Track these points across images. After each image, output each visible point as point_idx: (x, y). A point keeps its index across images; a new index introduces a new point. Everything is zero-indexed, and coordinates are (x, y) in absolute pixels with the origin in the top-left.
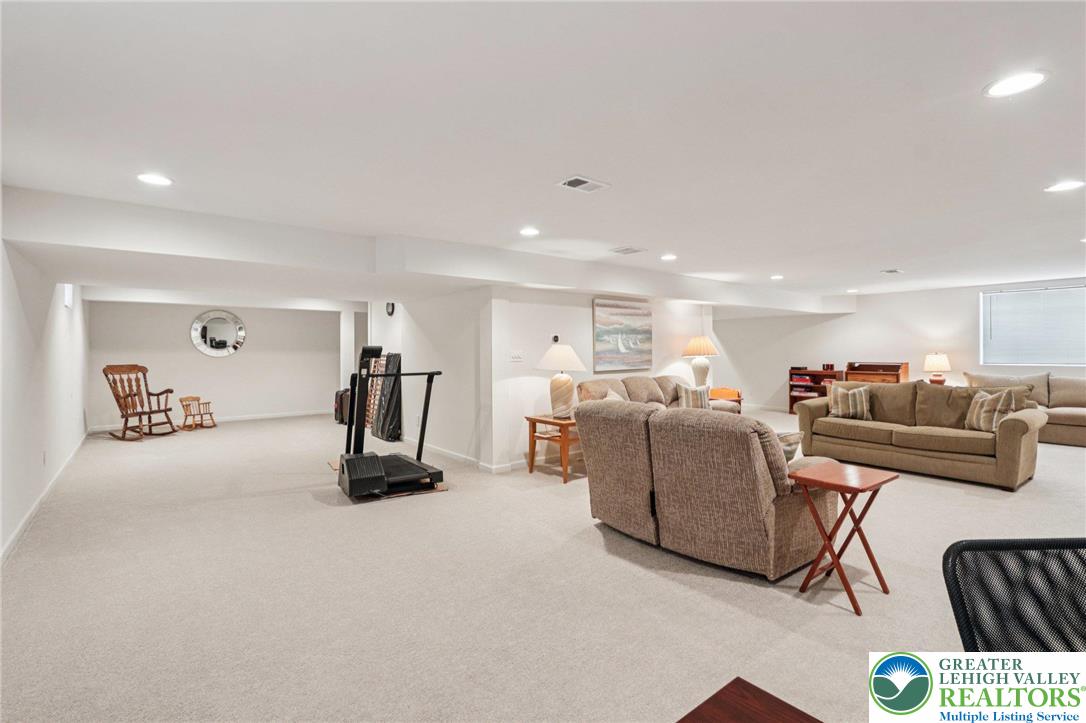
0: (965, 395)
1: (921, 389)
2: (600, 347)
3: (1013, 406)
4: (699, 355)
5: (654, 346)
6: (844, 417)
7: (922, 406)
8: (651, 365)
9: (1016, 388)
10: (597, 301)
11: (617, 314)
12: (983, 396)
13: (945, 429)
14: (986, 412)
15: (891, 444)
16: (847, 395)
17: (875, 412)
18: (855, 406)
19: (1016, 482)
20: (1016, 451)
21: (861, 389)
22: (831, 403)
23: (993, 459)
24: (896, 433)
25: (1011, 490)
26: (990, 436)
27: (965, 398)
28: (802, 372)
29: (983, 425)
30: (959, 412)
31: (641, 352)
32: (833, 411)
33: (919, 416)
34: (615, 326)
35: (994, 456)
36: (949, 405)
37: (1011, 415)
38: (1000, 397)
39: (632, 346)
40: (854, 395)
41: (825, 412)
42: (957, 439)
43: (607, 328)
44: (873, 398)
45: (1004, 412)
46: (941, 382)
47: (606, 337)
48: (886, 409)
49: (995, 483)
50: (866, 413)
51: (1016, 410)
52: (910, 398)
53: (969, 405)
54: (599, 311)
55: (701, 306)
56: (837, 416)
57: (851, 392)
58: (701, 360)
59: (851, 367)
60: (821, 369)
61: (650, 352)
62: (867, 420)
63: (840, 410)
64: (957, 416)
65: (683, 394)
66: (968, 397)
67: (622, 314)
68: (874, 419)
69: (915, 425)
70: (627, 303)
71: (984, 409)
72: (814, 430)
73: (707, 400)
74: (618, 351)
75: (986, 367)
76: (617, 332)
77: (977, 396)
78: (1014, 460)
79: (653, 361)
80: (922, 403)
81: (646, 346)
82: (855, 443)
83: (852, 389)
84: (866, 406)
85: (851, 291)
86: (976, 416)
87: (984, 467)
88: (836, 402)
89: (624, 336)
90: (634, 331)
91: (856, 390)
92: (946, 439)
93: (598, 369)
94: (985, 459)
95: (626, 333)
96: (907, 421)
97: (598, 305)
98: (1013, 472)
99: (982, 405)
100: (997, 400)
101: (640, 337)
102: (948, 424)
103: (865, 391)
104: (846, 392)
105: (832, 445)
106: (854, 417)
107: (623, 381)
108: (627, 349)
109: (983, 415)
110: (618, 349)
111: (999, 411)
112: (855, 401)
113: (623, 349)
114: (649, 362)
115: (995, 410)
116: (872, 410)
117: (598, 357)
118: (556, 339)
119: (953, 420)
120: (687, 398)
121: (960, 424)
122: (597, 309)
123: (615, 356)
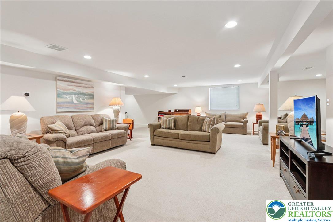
0: (202, 119)
1: (190, 117)
2: (60, 100)
3: (215, 123)
4: (116, 105)
5: (95, 101)
6: (166, 128)
7: (190, 124)
8: (93, 109)
9: (216, 116)
10: (58, 78)
11: (72, 86)
12: (207, 120)
13: (196, 132)
14: (208, 125)
15: (179, 139)
16: (167, 120)
17: (176, 127)
18: (169, 125)
19: (216, 150)
20: (215, 139)
21: (172, 118)
22: (162, 124)
23: (209, 143)
24: (180, 134)
25: (214, 153)
26: (208, 134)
27: (202, 120)
28: (162, 113)
29: (207, 130)
30: (201, 125)
31: (87, 103)
32: (162, 127)
33: (189, 127)
34: (71, 91)
35: (209, 141)
36: (198, 123)
37: (215, 126)
38: (212, 119)
39: (82, 101)
40: (169, 120)
41: (159, 127)
42: (198, 136)
43: (65, 91)
44: (175, 121)
45: (213, 125)
46: (199, 115)
47: (65, 96)
48: (179, 125)
49: (210, 152)
50: (173, 127)
51: (216, 124)
52: (187, 120)
53: (203, 122)
54: (59, 83)
55: (120, 86)
56: (163, 129)
57: (168, 119)
58: (117, 107)
59: (176, 111)
60: (167, 112)
61: (92, 104)
62: (173, 129)
63: (164, 126)
64: (200, 127)
65: (104, 122)
66: (203, 120)
67: (75, 86)
68: (176, 129)
69: (188, 131)
70: (78, 81)
71: (207, 124)
72: (154, 134)
73: (115, 124)
74: (73, 103)
75: (210, 111)
76: (72, 94)
77: (206, 119)
78: (215, 143)
79: (94, 107)
80: (190, 122)
81: (90, 101)
82: (167, 139)
83: (169, 118)
84: (173, 124)
85: (175, 85)
86: (205, 127)
87: (206, 146)
88: (163, 123)
89: (77, 96)
90: (83, 94)
91: (170, 118)
92: (195, 136)
93: (59, 111)
94: (207, 142)
95: (78, 94)
96: (186, 129)
97: (59, 80)
98: (215, 147)
99: (206, 123)
100: (211, 121)
101: (86, 97)
102: (197, 130)
103: (173, 118)
104: (166, 119)
105: (160, 140)
106: (169, 129)
107: (71, 117)
108: (78, 102)
109: (207, 126)
110: (73, 102)
111: (211, 125)
112: (169, 122)
113: (75, 102)
114: (92, 108)
115: (210, 124)
116: (175, 126)
117: (59, 105)
118: (27, 95)
119: (199, 128)
120: (106, 123)
121: (200, 130)
122: (58, 81)
123: (71, 105)
